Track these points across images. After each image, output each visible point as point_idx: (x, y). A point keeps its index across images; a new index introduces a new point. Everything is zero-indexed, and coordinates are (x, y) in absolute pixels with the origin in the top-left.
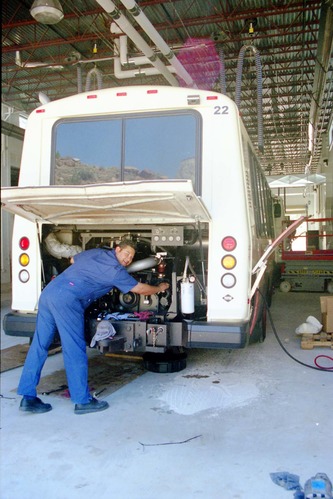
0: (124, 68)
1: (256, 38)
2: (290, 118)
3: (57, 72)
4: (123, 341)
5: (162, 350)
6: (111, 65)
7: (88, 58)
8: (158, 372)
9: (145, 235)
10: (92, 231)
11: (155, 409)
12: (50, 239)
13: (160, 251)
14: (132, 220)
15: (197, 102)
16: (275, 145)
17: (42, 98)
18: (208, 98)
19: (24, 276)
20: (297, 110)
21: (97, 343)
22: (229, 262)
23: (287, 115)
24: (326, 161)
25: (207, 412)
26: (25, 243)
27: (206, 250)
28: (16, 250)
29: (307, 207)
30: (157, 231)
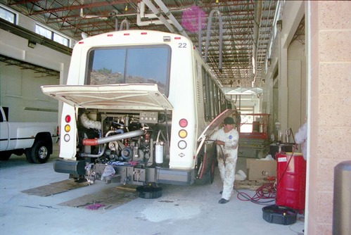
0: (143, 20)
1: (221, 6)
2: (243, 54)
3: (104, 21)
4: (120, 178)
5: (142, 184)
6: (135, 18)
7: (122, 14)
8: (144, 198)
9: (137, 116)
10: (108, 113)
11: (137, 218)
12: (84, 117)
13: (145, 126)
14: (128, 107)
15: (169, 40)
16: (234, 69)
17: (83, 35)
18: (175, 38)
19: (67, 138)
20: (247, 49)
21: (105, 177)
22: (183, 134)
23: (241, 51)
24: (264, 80)
25: (167, 221)
26: (68, 119)
27: (170, 127)
28: (63, 123)
29: (253, 107)
30: (142, 114)
